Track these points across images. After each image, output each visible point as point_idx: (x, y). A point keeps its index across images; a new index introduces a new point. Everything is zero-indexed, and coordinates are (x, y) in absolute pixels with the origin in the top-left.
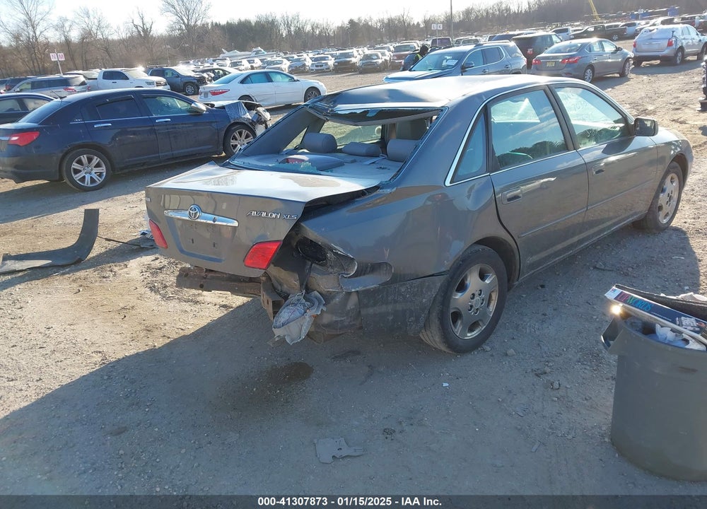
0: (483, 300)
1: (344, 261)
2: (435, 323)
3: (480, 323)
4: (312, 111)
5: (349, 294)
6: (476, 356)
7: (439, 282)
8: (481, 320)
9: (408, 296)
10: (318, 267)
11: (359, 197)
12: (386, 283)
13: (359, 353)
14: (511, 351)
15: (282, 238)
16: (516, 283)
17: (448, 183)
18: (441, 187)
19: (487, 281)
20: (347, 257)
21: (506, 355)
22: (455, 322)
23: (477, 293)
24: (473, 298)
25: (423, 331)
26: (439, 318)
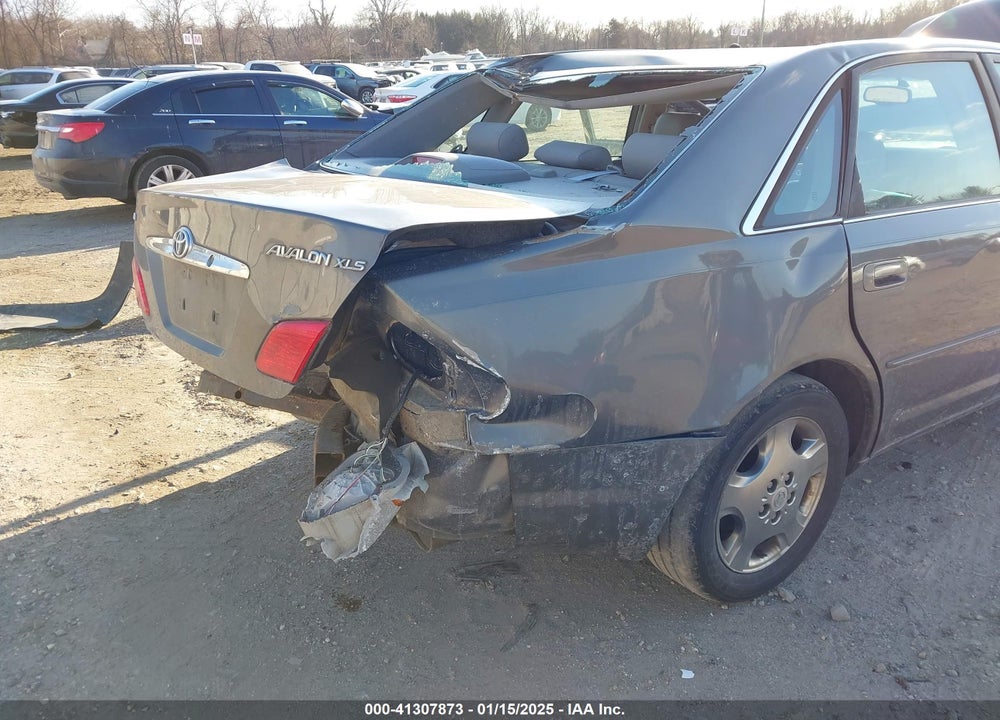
0: (793, 494)
1: (483, 383)
2: (682, 537)
3: (780, 540)
4: (489, 82)
5: (487, 459)
6: (761, 610)
7: (701, 450)
8: (783, 535)
9: (626, 474)
10: (427, 388)
11: (534, 236)
12: (579, 442)
13: (515, 568)
14: (840, 611)
15: (330, 312)
16: (865, 460)
17: (748, 228)
18: (732, 235)
19: (807, 455)
20: (489, 375)
21: (829, 617)
22: (725, 536)
23: (782, 479)
24: (771, 489)
25: (655, 548)
26: (692, 529)
